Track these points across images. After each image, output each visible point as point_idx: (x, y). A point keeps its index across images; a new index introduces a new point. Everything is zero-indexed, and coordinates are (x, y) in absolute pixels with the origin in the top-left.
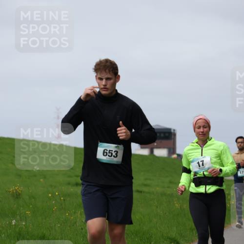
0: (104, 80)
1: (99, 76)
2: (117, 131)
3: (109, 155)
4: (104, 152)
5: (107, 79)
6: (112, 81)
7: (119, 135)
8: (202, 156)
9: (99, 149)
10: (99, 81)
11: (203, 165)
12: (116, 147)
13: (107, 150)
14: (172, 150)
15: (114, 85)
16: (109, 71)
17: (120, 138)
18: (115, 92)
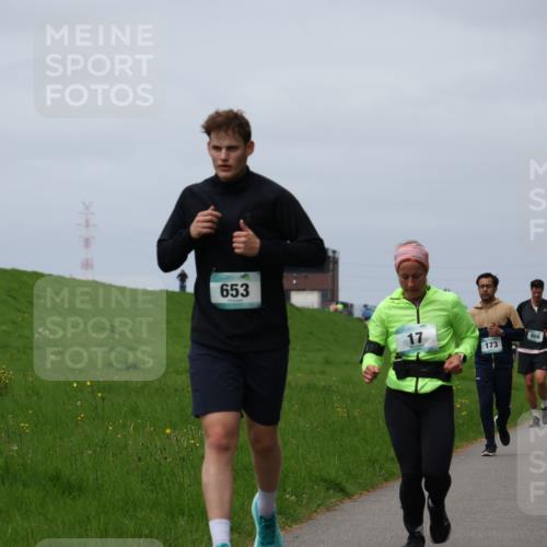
0: (224, 150)
1: (215, 143)
3: (232, 295)
4: (222, 290)
5: (230, 148)
7: (233, 245)
8: (419, 323)
9: (212, 285)
10: (214, 152)
11: (420, 341)
13: (227, 285)
16: (234, 133)
17: (236, 250)
18: (244, 171)
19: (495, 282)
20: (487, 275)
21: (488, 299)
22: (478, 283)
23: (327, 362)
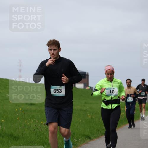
0: (53, 50)
1: (50, 48)
2: (61, 79)
3: (57, 92)
4: (54, 91)
5: (54, 50)
6: (57, 51)
7: (62, 81)
8: (112, 87)
9: (51, 89)
10: (50, 51)
11: (113, 92)
12: (60, 87)
13: (55, 90)
14: (86, 85)
15: (58, 53)
16: (55, 46)
17: (63, 82)
18: (59, 56)
19: (131, 81)
20: (129, 79)
21: (129, 86)
22: (126, 81)
23: (86, 103)
